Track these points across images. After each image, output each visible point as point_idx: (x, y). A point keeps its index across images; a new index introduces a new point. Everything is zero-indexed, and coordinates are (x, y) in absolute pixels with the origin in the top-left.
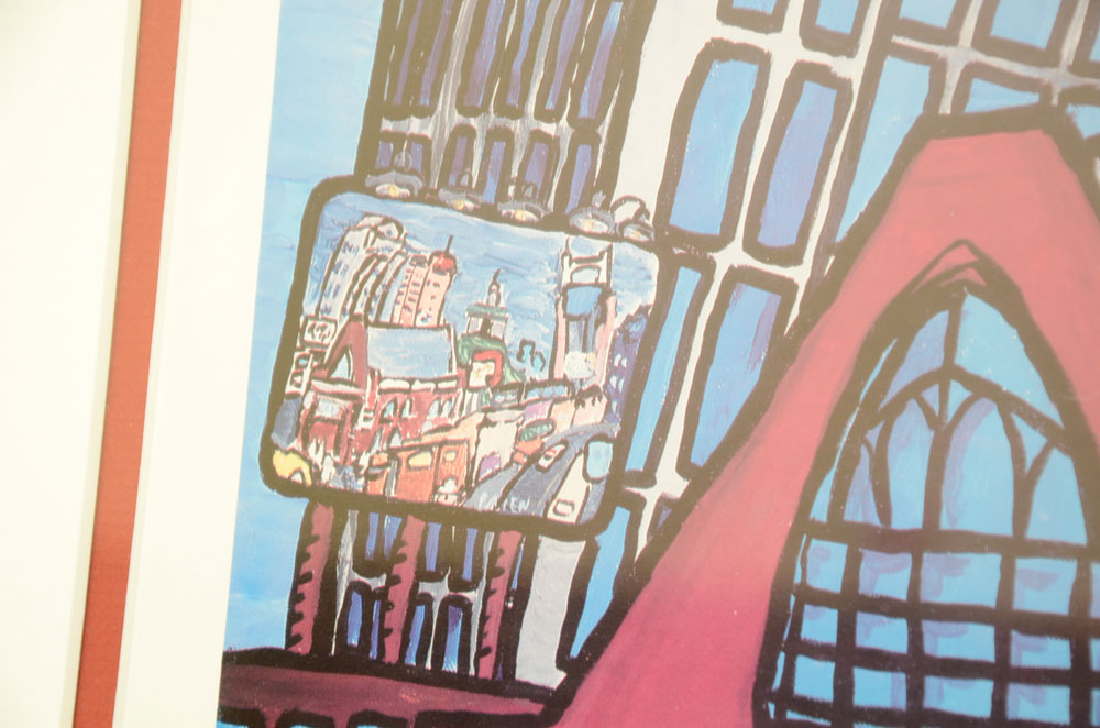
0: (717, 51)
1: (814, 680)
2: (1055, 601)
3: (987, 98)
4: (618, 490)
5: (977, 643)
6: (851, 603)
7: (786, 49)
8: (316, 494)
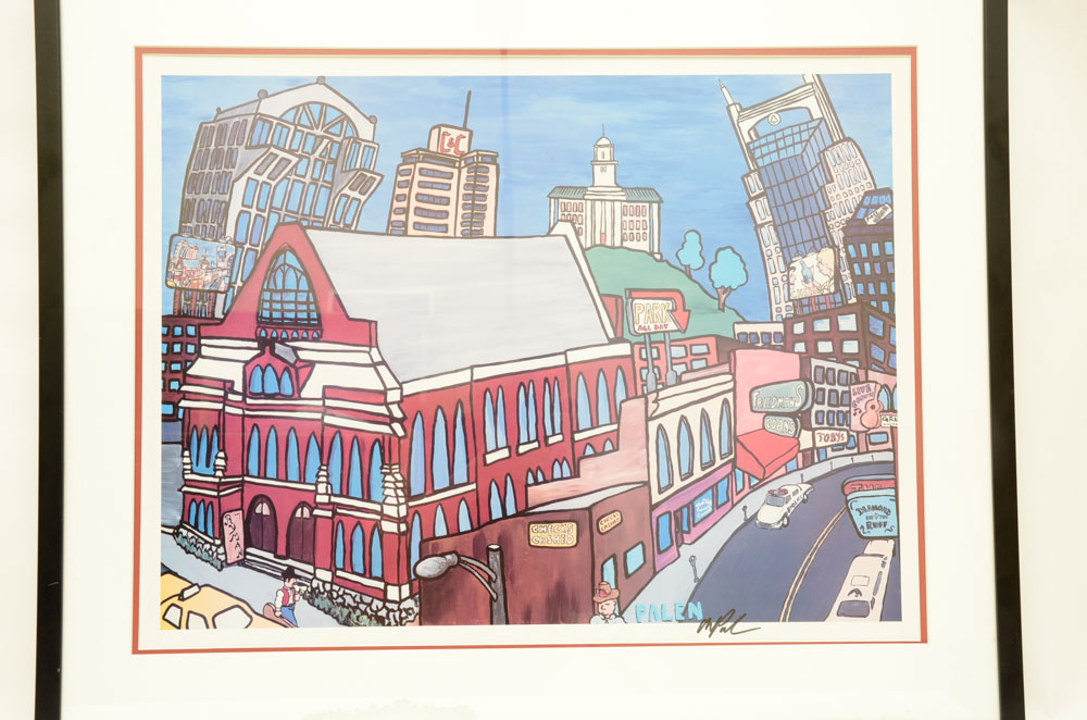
0: (242, 212)
1: (266, 314)
2: (304, 300)
3: (288, 219)
4: (230, 285)
5: (292, 306)
6: (271, 301)
7: (254, 211)
8: (176, 288)
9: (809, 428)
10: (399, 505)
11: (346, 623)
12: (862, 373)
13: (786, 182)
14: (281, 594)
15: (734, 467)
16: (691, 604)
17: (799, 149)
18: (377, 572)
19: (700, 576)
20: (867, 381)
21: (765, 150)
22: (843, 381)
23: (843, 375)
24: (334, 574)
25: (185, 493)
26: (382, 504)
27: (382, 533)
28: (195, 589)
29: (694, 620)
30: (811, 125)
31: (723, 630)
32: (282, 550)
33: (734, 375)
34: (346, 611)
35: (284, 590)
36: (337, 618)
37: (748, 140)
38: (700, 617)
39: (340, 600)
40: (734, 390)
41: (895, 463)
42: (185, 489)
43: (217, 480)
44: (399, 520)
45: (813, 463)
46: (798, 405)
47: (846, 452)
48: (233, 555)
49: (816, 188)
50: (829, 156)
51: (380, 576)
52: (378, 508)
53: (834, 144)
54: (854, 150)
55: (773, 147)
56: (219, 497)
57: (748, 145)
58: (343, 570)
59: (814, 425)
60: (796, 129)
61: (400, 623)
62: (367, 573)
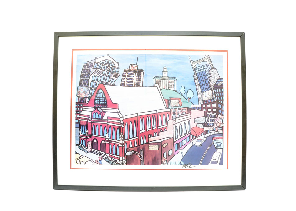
0: (92, 81)
1: (96, 102)
2: (104, 99)
3: (101, 83)
4: (89, 96)
5: (101, 101)
6: (97, 100)
7: (94, 81)
8: (78, 97)
9: (206, 127)
10: (122, 141)
11: (112, 164)
12: (217, 115)
13: (202, 76)
14: (99, 158)
15: (191, 134)
16: (181, 162)
17: (205, 70)
18: (118, 154)
19: (183, 156)
20: (218, 117)
21: (198, 70)
22: (213, 117)
24: (109, 155)
25: (80, 138)
26: (119, 141)
27: (119, 147)
28: (82, 157)
29: (182, 165)
30: (207, 65)
31: (188, 167)
32: (99, 150)
33: (191, 116)
34: (112, 162)
35: (99, 157)
36: (110, 163)
37: (194, 68)
38: (183, 164)
39: (111, 160)
40: (191, 118)
41: (223, 133)
42: (80, 137)
43: (86, 135)
44: (122, 144)
45: (207, 134)
46: (204, 122)
47: (213, 131)
48: (89, 150)
49: (208, 78)
50: (211, 71)
51: (118, 155)
52: (118, 141)
53: (212, 69)
54: (216, 70)
55: (199, 69)
56: (87, 139)
57: (194, 69)
58: (111, 154)
60: (204, 66)
61: (122, 164)
62: (116, 154)
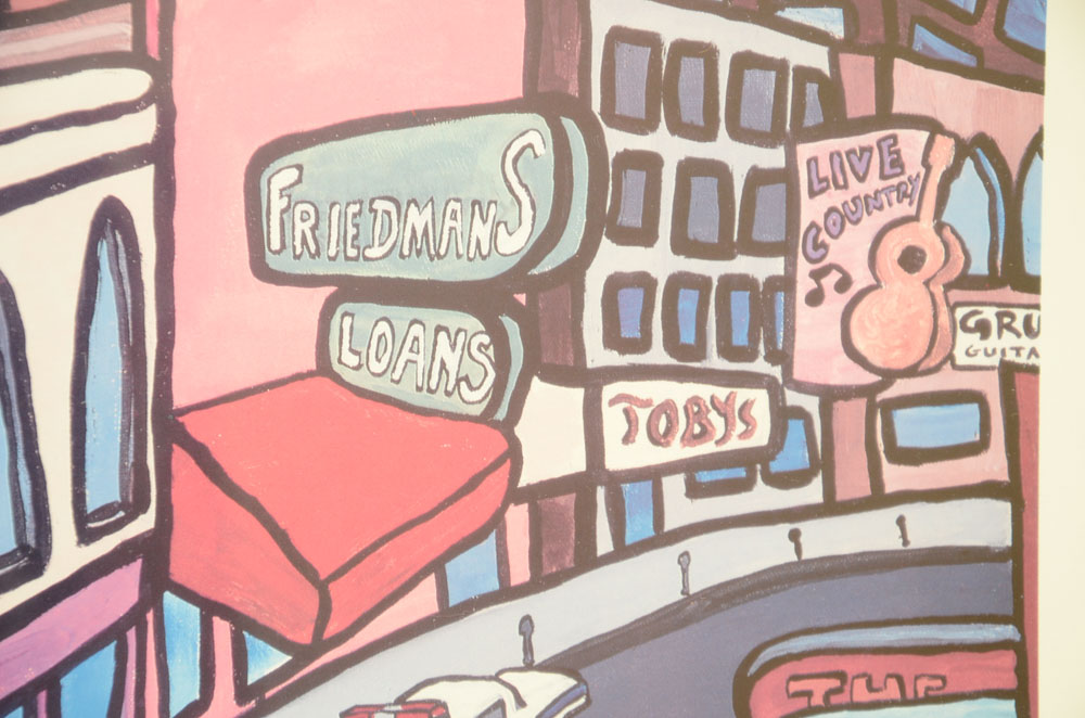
9: (571, 372)
12: (858, 73)
15: (157, 582)
20: (885, 117)
22: (757, 116)
23: (761, 84)
33: (161, 71)
40: (159, 153)
41: (1018, 558)
45: (587, 560)
46: (515, 243)
47: (764, 497)
59: (598, 355)
